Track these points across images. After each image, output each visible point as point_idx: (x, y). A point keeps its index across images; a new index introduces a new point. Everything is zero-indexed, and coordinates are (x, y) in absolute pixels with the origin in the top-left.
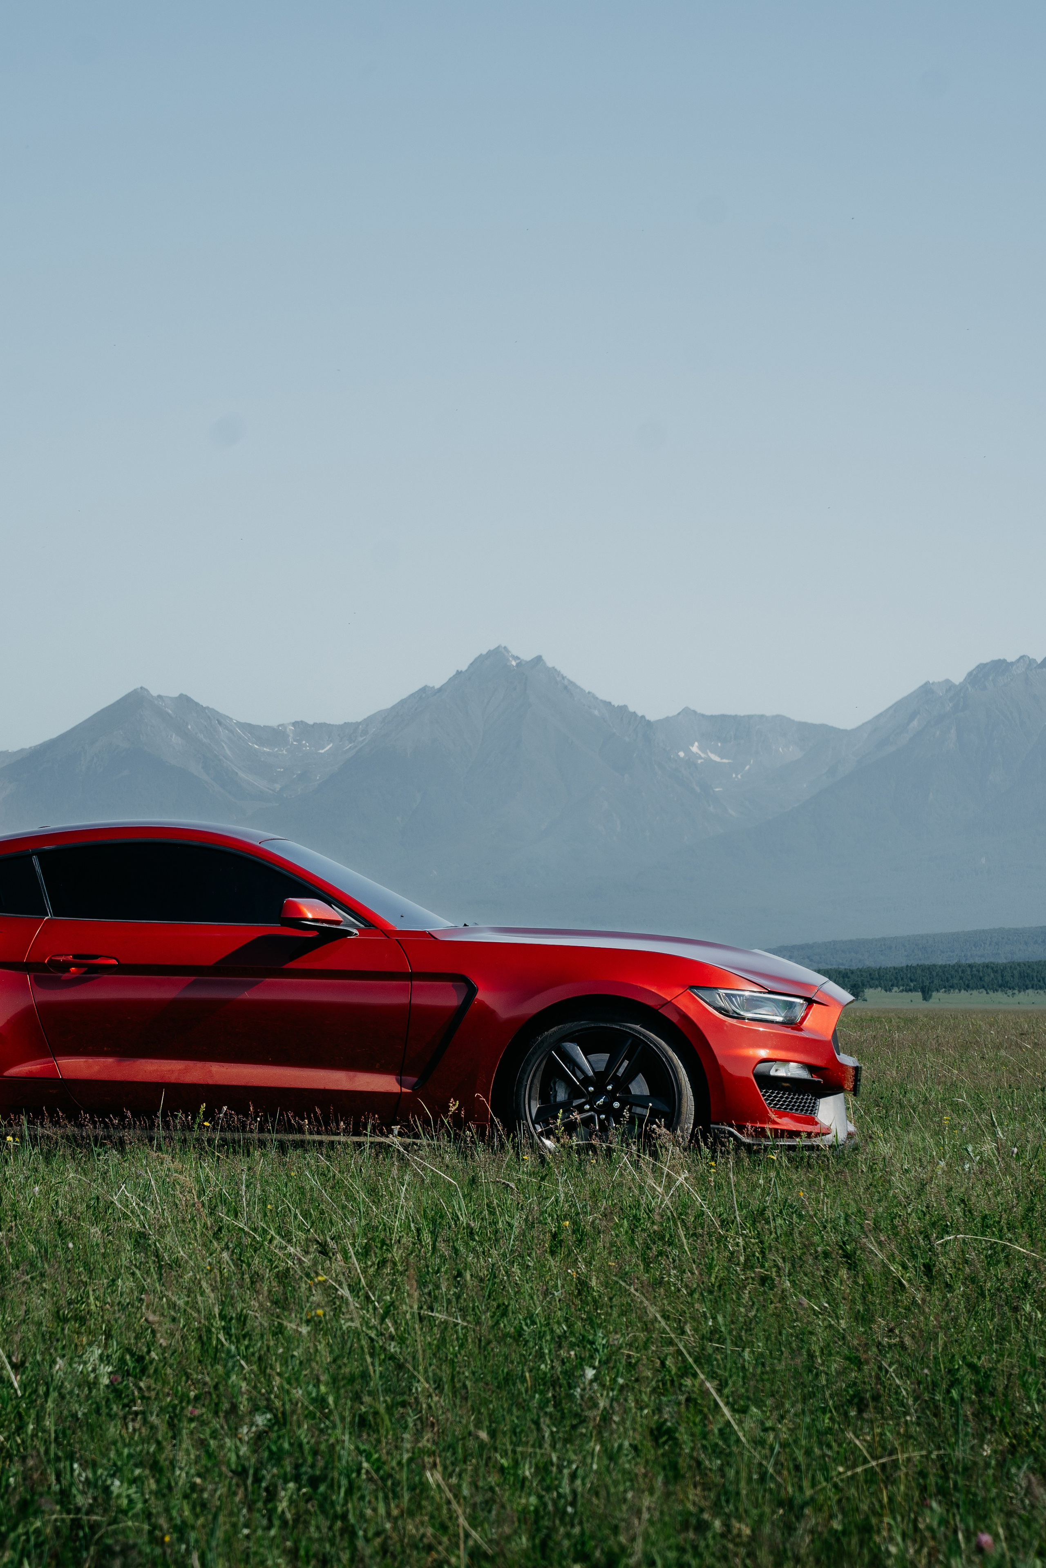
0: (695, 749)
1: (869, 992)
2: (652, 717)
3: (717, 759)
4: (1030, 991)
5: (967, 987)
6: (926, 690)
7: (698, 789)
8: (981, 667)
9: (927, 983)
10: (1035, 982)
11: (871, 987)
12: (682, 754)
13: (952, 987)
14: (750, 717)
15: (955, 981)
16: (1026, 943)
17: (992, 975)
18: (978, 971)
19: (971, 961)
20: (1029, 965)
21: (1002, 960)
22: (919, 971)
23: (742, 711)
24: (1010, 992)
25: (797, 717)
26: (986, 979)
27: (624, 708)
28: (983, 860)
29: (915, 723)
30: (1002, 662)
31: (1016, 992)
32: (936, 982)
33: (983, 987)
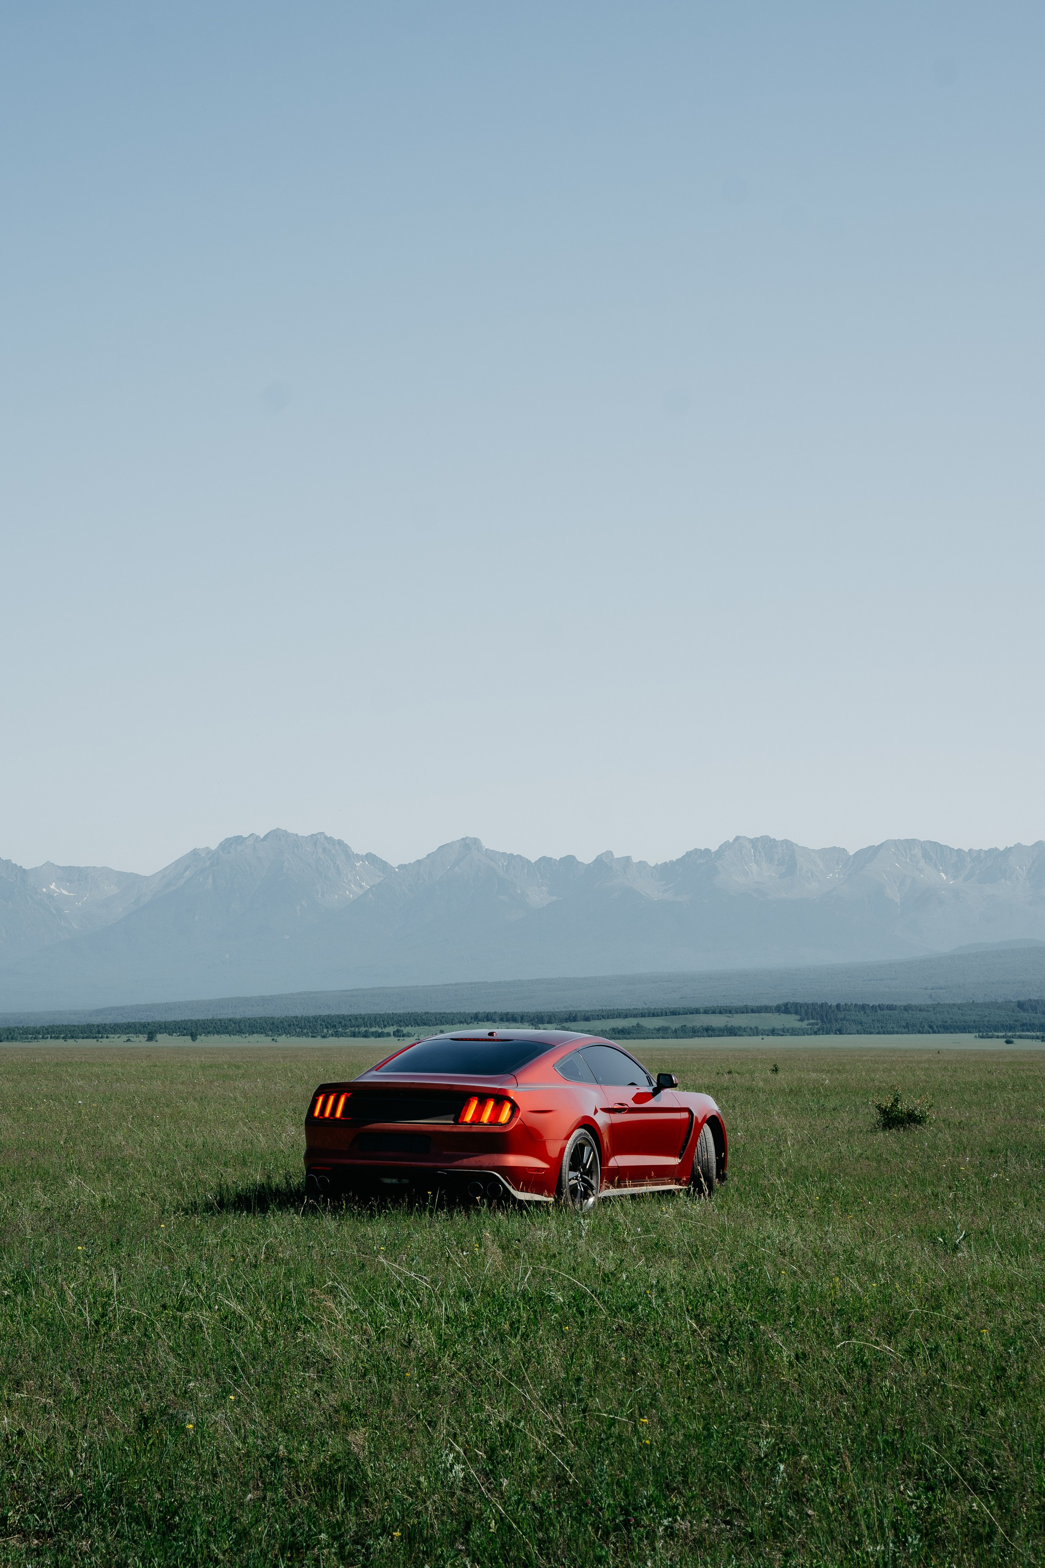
0: (53, 887)
1: (159, 1036)
2: (26, 867)
3: (67, 893)
4: (255, 1035)
5: (218, 1033)
6: (195, 853)
7: (54, 912)
8: (228, 840)
9: (194, 1031)
10: (259, 1029)
11: (160, 1033)
12: (44, 890)
13: (209, 1033)
14: (87, 868)
15: (211, 1029)
16: (253, 1006)
17: (233, 1025)
18: (225, 1023)
19: (220, 1017)
20: (255, 1020)
21: (238, 1017)
22: (189, 1024)
23: (82, 865)
24: (244, 1036)
25: (117, 868)
26: (230, 1028)
27: (8, 862)
28: (227, 956)
29: (188, 873)
30: (239, 837)
31: (247, 1035)
32: (200, 1029)
33: (228, 1033)
